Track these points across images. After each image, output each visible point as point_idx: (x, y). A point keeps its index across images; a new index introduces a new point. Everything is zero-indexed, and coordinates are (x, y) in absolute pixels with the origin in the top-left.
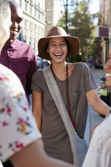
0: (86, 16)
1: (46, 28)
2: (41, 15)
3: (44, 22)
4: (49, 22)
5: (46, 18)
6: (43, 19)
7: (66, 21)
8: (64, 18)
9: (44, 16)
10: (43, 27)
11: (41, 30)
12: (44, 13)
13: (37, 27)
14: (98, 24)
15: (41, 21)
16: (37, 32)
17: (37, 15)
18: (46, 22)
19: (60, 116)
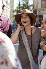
0: (28, 6)
1: (11, 10)
2: (9, 5)
3: (10, 8)
4: (12, 8)
5: (11, 6)
6: (9, 7)
7: (20, 8)
8: (19, 7)
9: (10, 6)
10: (10, 10)
11: (9, 11)
12: (10, 4)
13: (7, 11)
14: (33, 9)
15: (8, 8)
16: (7, 12)
17: (7, 5)
18: (11, 8)
19: (27, 53)
